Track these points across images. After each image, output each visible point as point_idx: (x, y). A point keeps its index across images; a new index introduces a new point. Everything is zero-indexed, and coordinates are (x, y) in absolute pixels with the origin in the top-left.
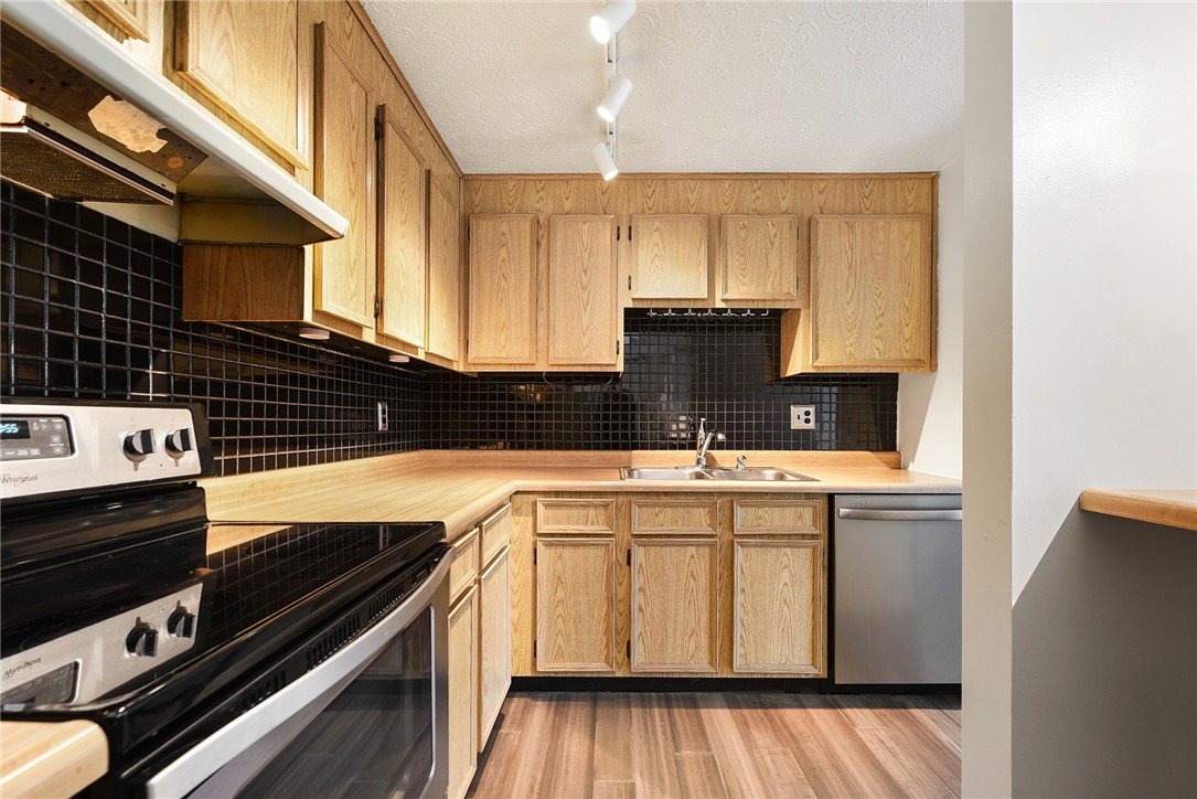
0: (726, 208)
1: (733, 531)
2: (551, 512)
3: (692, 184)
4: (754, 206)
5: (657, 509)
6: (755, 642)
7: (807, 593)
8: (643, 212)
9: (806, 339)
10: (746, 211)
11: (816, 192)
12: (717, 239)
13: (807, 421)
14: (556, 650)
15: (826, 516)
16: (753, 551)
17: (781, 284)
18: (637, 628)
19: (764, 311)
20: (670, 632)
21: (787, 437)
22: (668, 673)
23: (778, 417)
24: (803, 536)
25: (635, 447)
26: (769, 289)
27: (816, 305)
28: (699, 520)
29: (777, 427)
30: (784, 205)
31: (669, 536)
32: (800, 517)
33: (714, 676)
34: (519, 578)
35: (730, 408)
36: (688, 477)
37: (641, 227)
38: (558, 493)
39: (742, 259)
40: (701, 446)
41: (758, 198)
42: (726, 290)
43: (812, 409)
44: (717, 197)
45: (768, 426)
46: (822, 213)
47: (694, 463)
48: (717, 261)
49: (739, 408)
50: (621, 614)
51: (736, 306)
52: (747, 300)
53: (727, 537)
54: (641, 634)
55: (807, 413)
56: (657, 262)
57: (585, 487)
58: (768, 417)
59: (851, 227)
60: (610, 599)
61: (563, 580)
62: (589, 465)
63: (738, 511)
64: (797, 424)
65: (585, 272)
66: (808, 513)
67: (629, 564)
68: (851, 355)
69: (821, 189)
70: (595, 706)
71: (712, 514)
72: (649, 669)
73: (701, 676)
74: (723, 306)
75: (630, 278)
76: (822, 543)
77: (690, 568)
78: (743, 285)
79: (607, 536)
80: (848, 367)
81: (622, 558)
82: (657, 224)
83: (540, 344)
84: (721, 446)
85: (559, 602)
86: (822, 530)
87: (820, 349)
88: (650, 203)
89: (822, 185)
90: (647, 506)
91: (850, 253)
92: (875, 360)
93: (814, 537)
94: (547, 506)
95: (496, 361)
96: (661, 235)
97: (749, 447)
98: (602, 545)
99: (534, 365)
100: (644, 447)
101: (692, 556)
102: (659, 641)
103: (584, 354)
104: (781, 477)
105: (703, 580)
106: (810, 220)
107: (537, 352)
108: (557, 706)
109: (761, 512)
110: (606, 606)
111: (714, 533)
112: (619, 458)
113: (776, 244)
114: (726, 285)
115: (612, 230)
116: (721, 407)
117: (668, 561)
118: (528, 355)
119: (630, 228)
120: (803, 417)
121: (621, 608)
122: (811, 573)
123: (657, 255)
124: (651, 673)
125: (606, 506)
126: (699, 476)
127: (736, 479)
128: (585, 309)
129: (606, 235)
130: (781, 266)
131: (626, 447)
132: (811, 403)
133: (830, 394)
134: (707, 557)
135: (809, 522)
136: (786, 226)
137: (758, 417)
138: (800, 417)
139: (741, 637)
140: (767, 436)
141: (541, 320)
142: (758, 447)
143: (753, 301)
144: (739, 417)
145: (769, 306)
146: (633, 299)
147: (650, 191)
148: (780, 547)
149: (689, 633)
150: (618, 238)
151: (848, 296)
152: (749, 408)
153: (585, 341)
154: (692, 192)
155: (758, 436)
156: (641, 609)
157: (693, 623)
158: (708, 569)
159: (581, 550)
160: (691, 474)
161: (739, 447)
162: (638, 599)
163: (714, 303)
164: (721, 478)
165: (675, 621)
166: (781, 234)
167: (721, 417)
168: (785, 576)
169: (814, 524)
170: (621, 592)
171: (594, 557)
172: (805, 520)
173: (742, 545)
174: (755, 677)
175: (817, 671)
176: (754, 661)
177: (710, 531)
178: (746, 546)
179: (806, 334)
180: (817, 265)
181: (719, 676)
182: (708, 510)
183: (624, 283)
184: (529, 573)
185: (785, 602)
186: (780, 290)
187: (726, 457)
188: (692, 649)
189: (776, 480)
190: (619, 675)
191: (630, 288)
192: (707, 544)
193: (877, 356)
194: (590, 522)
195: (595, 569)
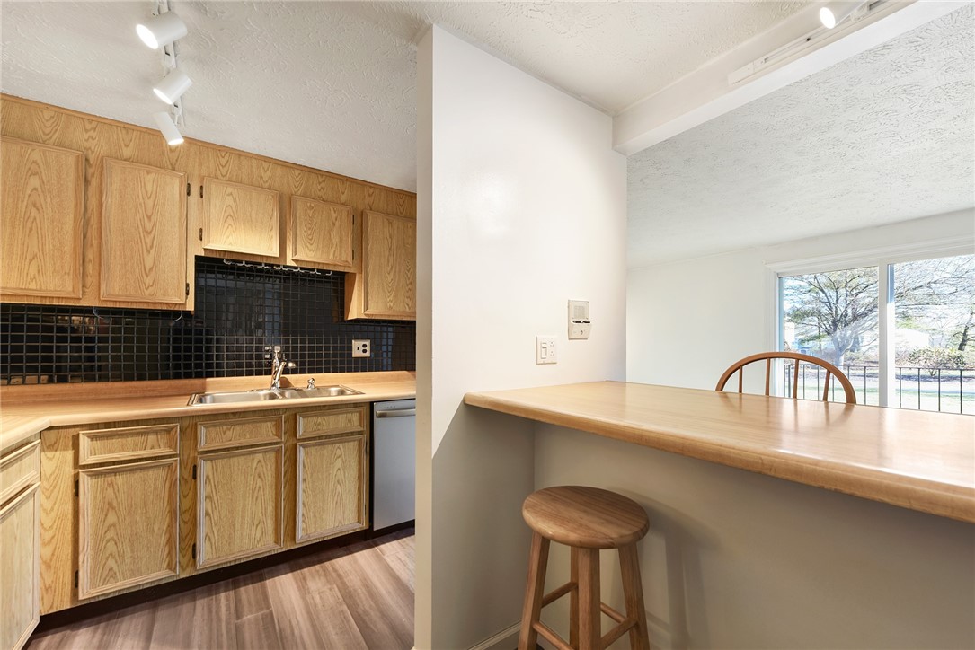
0: (296, 190)
1: (296, 436)
2: (98, 444)
3: (266, 165)
4: (320, 194)
5: (225, 428)
6: (315, 516)
7: (354, 472)
8: (216, 177)
9: (359, 295)
10: (313, 196)
11: (367, 194)
12: (288, 211)
13: (365, 351)
14: (106, 572)
15: (369, 418)
16: (313, 450)
17: (340, 254)
18: (202, 530)
19: (329, 272)
20: (238, 526)
21: (349, 363)
22: (235, 561)
23: (342, 348)
24: (352, 434)
25: (211, 375)
26: (331, 256)
27: (366, 272)
28: (267, 432)
29: (342, 355)
30: (344, 198)
31: (237, 448)
32: (350, 420)
33: (280, 551)
34: (53, 514)
35: (303, 341)
36: (263, 398)
37: (214, 190)
38: (108, 425)
39: (309, 232)
40: (276, 372)
41: (322, 188)
42: (295, 252)
43: (368, 343)
44: (288, 180)
45: (334, 355)
46: (371, 209)
47: (270, 386)
48: (288, 230)
49: (311, 341)
50: (185, 523)
51: (304, 266)
52: (314, 263)
53: (291, 442)
54: (207, 535)
55: (365, 346)
56: (230, 220)
57: (142, 416)
58: (335, 348)
59: (390, 223)
60: (172, 513)
61: (115, 504)
62: (155, 393)
63: (301, 421)
64: (357, 353)
65: (149, 218)
66: (355, 417)
67: (195, 477)
68: (391, 308)
69: (371, 193)
70: (154, 612)
71: (278, 426)
72: (216, 562)
73: (268, 554)
74: (294, 264)
75: (201, 230)
76: (365, 437)
77: (257, 471)
78: (310, 250)
79: (170, 456)
80: (389, 316)
81: (188, 474)
82: (230, 190)
83: (89, 280)
84: (294, 371)
85: (110, 527)
86: (365, 428)
87: (370, 302)
88: (224, 172)
89: (371, 190)
90: (214, 426)
91: (390, 240)
92: (406, 312)
93: (360, 433)
94: (92, 438)
95: (19, 292)
96: (234, 199)
97: (319, 371)
98: (163, 466)
99: (79, 299)
100: (219, 375)
101: (260, 461)
102: (226, 536)
103: (147, 292)
104: (342, 392)
105: (270, 478)
106: (362, 212)
107: (83, 286)
108: (106, 627)
109: (319, 420)
110: (168, 519)
111: (279, 440)
112: (191, 385)
113: (337, 223)
114: (296, 248)
115: (181, 185)
116: (295, 341)
117: (236, 468)
118: (70, 289)
119: (202, 187)
120: (362, 349)
121: (186, 517)
122: (357, 458)
123: (230, 215)
124: (218, 565)
125: (168, 431)
126: (273, 397)
127: (306, 396)
128: (149, 252)
129: (174, 187)
130: (341, 241)
131: (199, 376)
132: (367, 339)
133: (388, 332)
134: (273, 460)
135: (356, 423)
136: (345, 213)
137: (327, 349)
138: (360, 348)
139: (303, 515)
140: (334, 363)
141: (90, 255)
142: (327, 371)
143: (319, 263)
144: (311, 349)
145: (331, 269)
146: (205, 249)
147: (223, 161)
148: (335, 443)
149: (256, 522)
150: (188, 194)
151: (389, 268)
152: (319, 341)
153: (148, 281)
154: (265, 172)
155: (327, 363)
156: (207, 514)
157: (260, 515)
158: (274, 470)
159: (138, 475)
160: (265, 395)
161: (311, 371)
162: (203, 506)
163: (285, 261)
164: (293, 396)
165: (243, 517)
166: (341, 219)
167: (295, 349)
168: (339, 463)
169: (360, 424)
170: (187, 503)
171: (155, 479)
172: (353, 422)
173: (304, 446)
174: (315, 542)
175: (361, 525)
176: (313, 530)
177: (276, 439)
178: (307, 447)
179: (359, 291)
180: (367, 244)
181: (284, 550)
182: (274, 423)
183: (194, 234)
184: (69, 507)
185: (338, 482)
186: (340, 259)
187: (299, 380)
188: (259, 534)
189: (338, 395)
190: (183, 576)
191: (201, 239)
192: (272, 450)
193: (407, 310)
194: (149, 445)
195: (156, 489)
